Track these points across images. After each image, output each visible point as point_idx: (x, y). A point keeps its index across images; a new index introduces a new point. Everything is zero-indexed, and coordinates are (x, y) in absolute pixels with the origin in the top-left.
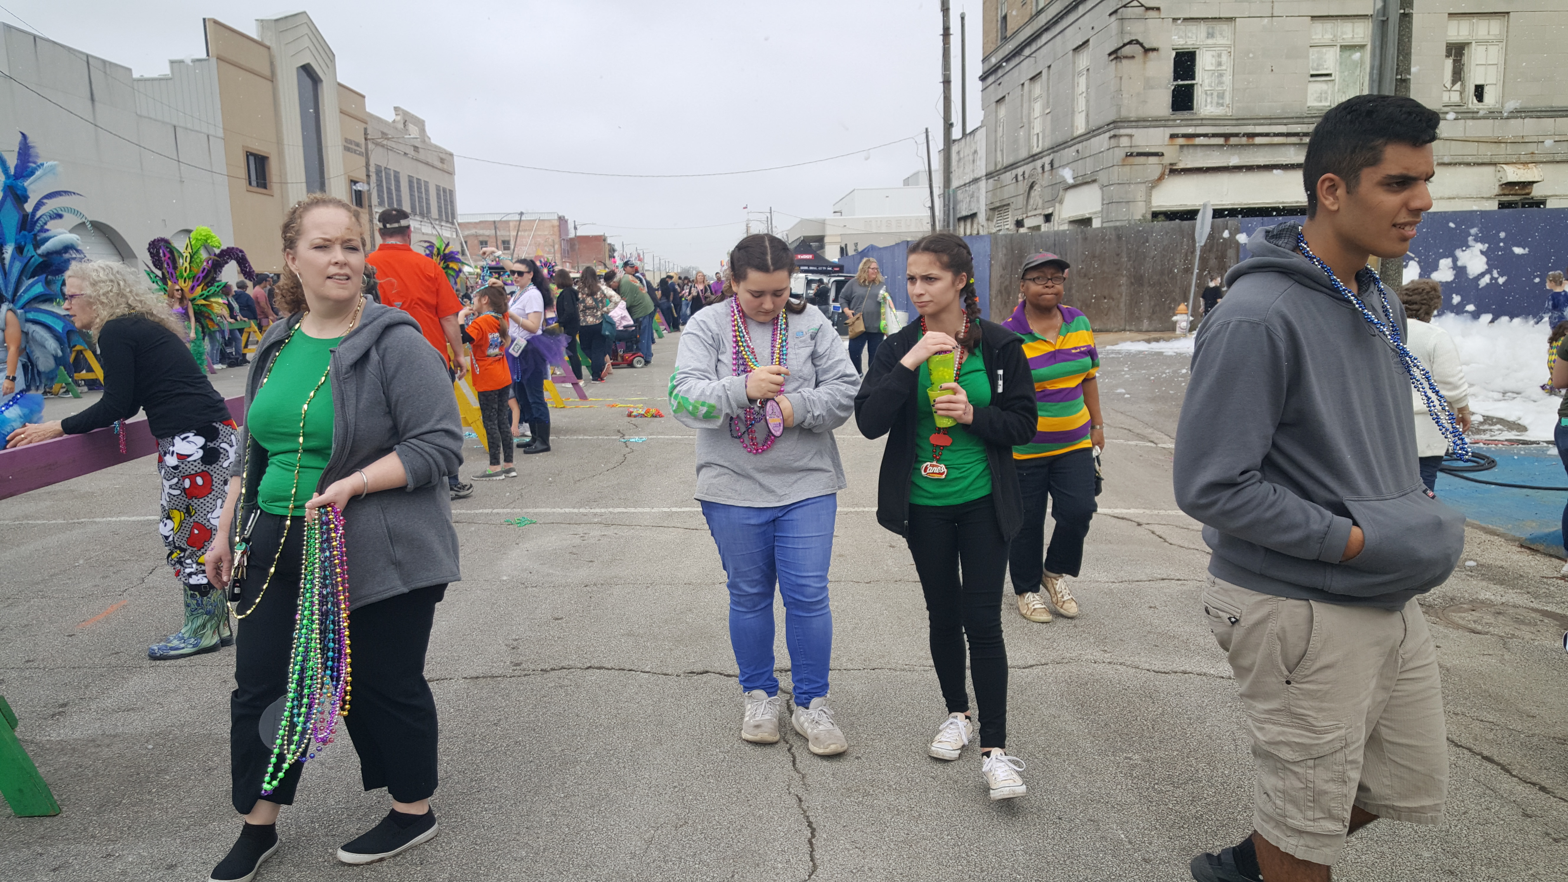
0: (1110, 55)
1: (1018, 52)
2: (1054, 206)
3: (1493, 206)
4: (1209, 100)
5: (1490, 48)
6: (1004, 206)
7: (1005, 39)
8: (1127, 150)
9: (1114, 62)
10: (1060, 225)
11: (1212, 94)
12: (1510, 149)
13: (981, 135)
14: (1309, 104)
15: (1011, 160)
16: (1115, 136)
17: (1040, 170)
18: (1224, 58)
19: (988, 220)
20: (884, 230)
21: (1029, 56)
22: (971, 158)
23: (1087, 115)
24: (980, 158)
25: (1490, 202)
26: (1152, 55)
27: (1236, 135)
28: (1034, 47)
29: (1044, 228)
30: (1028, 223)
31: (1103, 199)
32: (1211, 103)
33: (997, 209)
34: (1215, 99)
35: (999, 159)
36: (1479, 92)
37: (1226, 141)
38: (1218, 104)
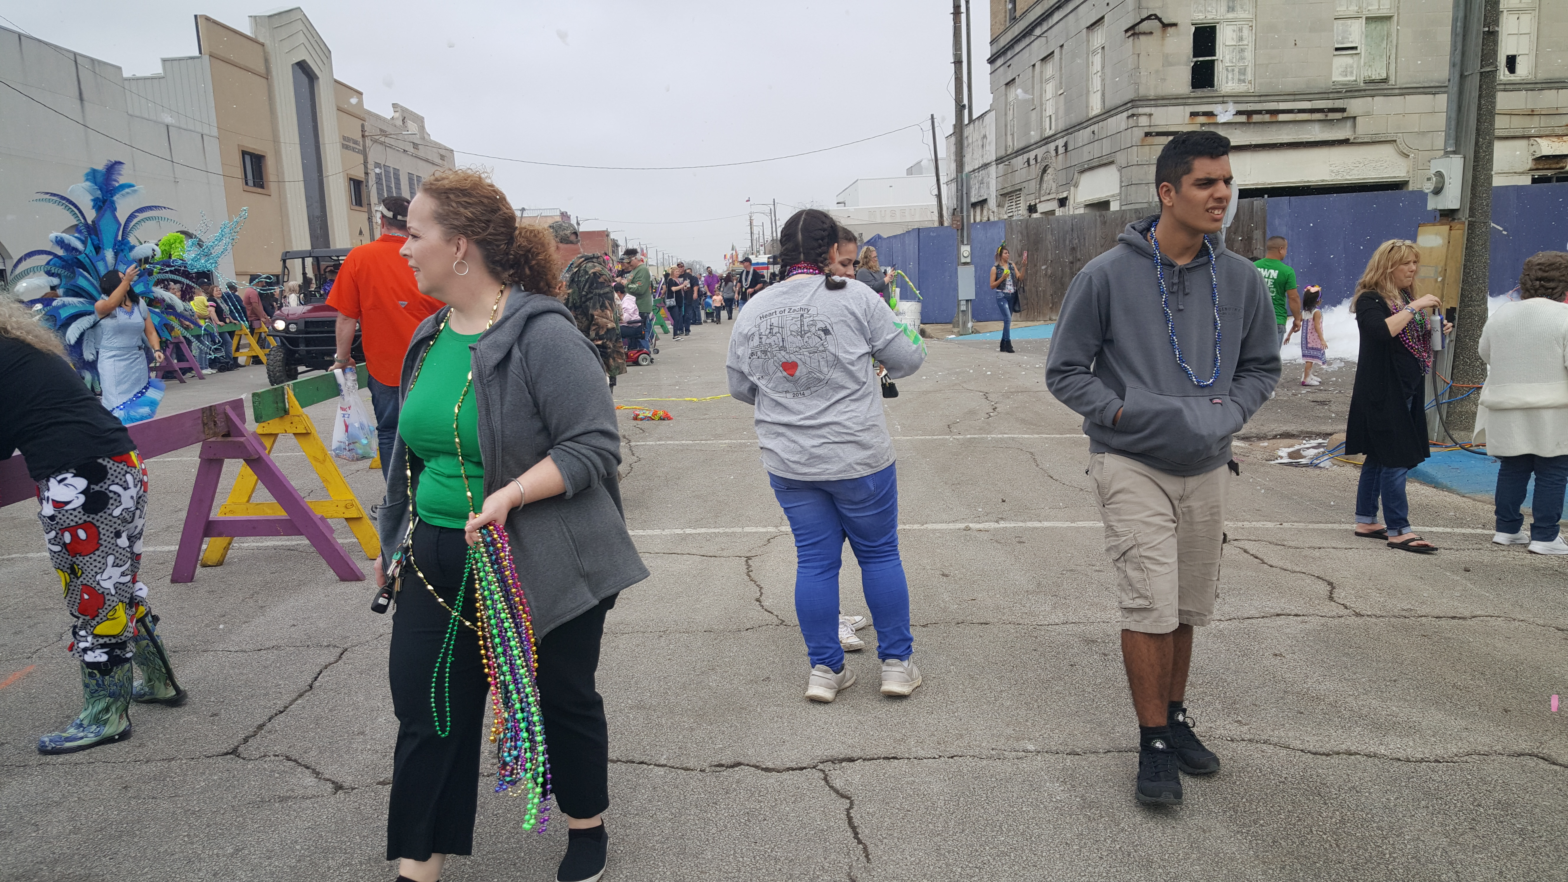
0: (1126, 31)
1: (1028, 32)
2: (1069, 190)
3: (1527, 181)
4: (1230, 76)
5: (1522, 17)
6: (1017, 191)
7: (1014, 19)
8: (1147, 130)
9: (1132, 38)
10: (1076, 208)
11: (1233, 70)
12: (1544, 120)
13: (990, 119)
14: (1334, 79)
15: (1022, 144)
16: (1133, 115)
17: (1053, 153)
18: (1246, 32)
19: (999, 206)
20: (888, 220)
21: (1040, 36)
22: (980, 143)
23: (1103, 95)
24: (990, 143)
25: (1523, 177)
26: (1170, 30)
27: (1259, 112)
28: (1045, 26)
29: (1059, 212)
30: (1041, 208)
31: (1121, 182)
32: (1233, 79)
33: (1008, 195)
34: (1236, 77)
35: (1010, 143)
36: (1511, 62)
37: (1248, 118)
38: (1239, 80)
